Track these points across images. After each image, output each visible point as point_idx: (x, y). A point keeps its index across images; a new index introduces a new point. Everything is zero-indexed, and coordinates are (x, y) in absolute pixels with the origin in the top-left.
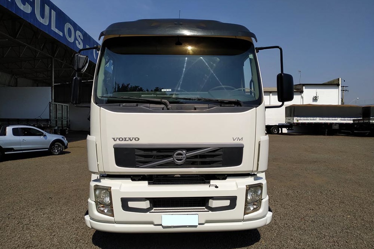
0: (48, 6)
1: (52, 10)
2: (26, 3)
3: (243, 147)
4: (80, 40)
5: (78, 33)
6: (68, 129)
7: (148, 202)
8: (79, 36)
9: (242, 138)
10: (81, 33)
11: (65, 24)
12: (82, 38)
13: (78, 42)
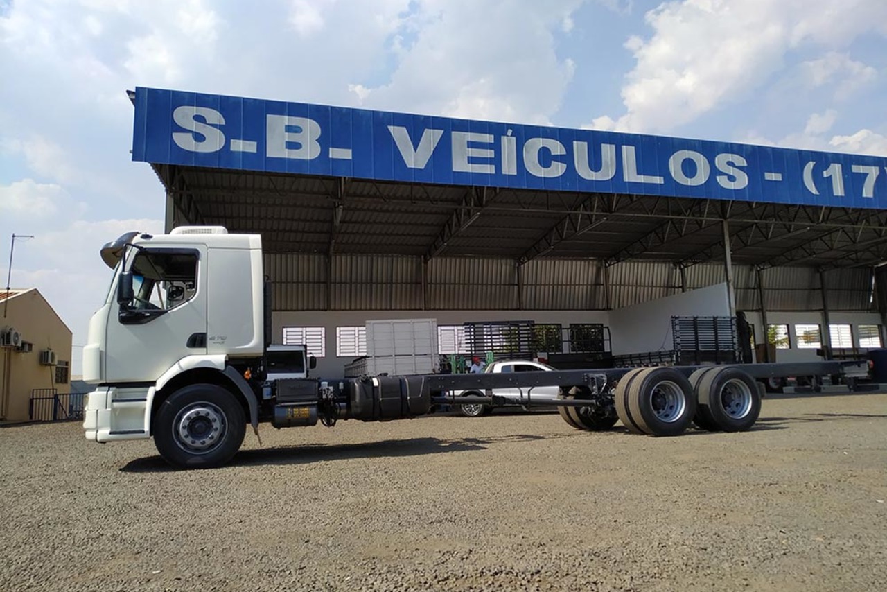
0: (610, 144)
1: (624, 147)
4: (732, 171)
5: (723, 158)
8: (731, 163)
10: (735, 155)
11: (669, 158)
12: (741, 162)
13: (726, 177)
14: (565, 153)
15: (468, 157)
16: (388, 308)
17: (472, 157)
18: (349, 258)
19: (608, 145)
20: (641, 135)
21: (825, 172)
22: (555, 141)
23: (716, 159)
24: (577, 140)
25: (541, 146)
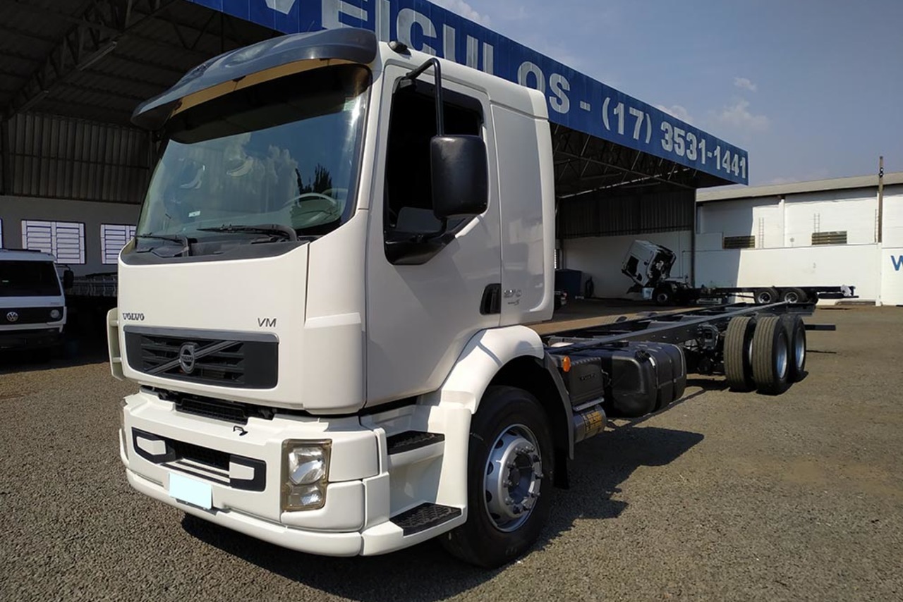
0: (475, 37)
1: (485, 44)
2: (424, 44)
3: (278, 343)
4: (560, 94)
5: (555, 78)
6: (565, 294)
7: (162, 443)
8: (559, 85)
9: (275, 320)
10: (563, 77)
11: (518, 68)
12: (566, 86)
13: (555, 99)
14: (435, 37)
15: (340, 12)
16: (97, 197)
17: (343, 14)
18: (37, 119)
19: (473, 38)
20: (500, 35)
21: (615, 110)
22: (427, 19)
23: (551, 78)
24: (447, 25)
25: (414, 21)
